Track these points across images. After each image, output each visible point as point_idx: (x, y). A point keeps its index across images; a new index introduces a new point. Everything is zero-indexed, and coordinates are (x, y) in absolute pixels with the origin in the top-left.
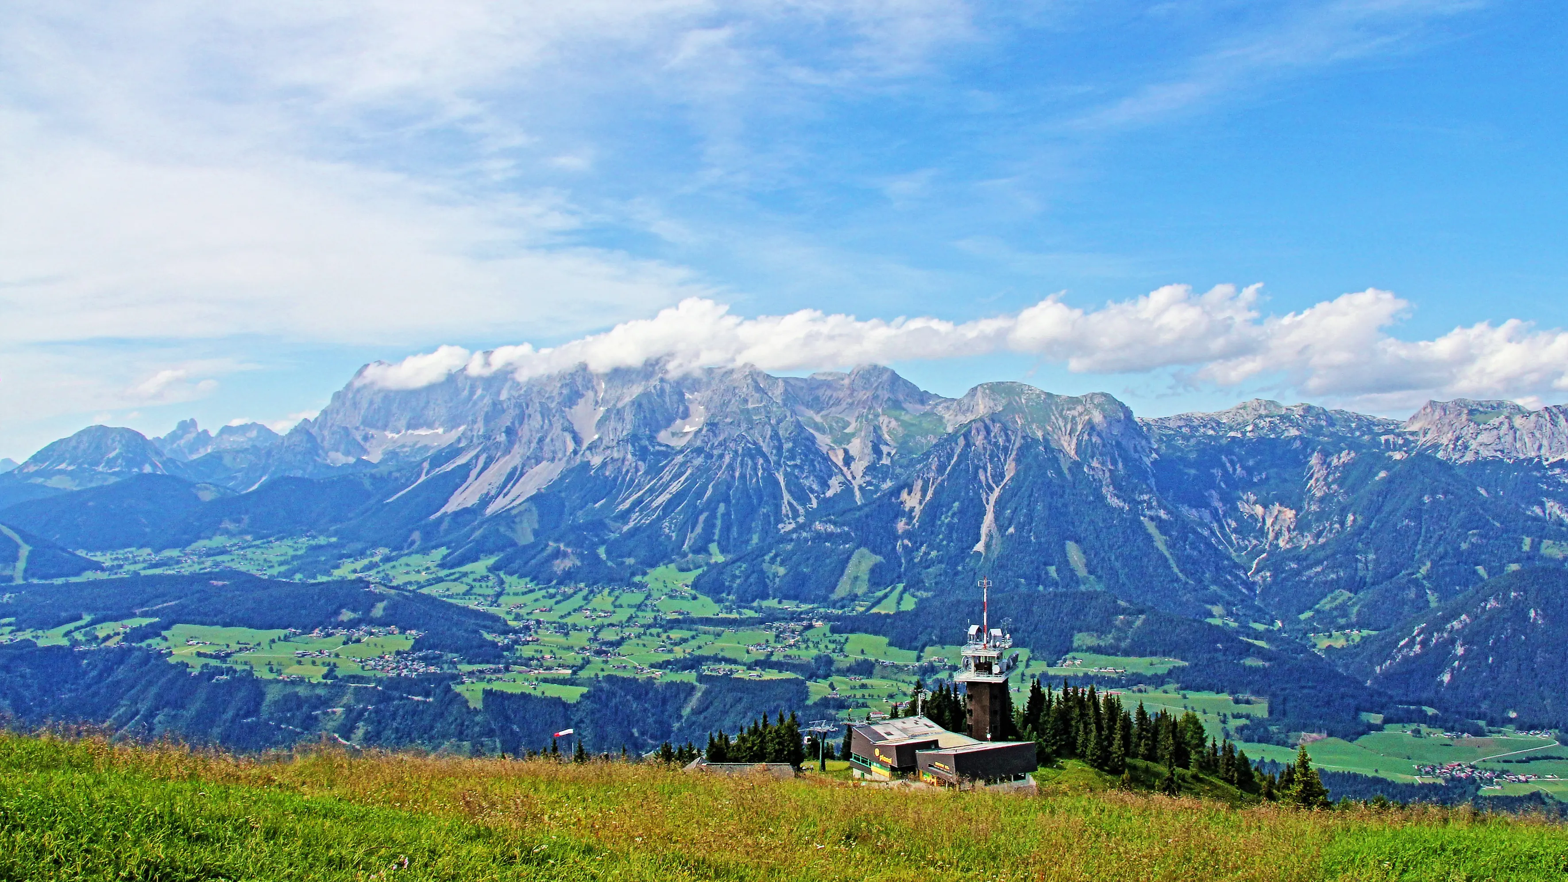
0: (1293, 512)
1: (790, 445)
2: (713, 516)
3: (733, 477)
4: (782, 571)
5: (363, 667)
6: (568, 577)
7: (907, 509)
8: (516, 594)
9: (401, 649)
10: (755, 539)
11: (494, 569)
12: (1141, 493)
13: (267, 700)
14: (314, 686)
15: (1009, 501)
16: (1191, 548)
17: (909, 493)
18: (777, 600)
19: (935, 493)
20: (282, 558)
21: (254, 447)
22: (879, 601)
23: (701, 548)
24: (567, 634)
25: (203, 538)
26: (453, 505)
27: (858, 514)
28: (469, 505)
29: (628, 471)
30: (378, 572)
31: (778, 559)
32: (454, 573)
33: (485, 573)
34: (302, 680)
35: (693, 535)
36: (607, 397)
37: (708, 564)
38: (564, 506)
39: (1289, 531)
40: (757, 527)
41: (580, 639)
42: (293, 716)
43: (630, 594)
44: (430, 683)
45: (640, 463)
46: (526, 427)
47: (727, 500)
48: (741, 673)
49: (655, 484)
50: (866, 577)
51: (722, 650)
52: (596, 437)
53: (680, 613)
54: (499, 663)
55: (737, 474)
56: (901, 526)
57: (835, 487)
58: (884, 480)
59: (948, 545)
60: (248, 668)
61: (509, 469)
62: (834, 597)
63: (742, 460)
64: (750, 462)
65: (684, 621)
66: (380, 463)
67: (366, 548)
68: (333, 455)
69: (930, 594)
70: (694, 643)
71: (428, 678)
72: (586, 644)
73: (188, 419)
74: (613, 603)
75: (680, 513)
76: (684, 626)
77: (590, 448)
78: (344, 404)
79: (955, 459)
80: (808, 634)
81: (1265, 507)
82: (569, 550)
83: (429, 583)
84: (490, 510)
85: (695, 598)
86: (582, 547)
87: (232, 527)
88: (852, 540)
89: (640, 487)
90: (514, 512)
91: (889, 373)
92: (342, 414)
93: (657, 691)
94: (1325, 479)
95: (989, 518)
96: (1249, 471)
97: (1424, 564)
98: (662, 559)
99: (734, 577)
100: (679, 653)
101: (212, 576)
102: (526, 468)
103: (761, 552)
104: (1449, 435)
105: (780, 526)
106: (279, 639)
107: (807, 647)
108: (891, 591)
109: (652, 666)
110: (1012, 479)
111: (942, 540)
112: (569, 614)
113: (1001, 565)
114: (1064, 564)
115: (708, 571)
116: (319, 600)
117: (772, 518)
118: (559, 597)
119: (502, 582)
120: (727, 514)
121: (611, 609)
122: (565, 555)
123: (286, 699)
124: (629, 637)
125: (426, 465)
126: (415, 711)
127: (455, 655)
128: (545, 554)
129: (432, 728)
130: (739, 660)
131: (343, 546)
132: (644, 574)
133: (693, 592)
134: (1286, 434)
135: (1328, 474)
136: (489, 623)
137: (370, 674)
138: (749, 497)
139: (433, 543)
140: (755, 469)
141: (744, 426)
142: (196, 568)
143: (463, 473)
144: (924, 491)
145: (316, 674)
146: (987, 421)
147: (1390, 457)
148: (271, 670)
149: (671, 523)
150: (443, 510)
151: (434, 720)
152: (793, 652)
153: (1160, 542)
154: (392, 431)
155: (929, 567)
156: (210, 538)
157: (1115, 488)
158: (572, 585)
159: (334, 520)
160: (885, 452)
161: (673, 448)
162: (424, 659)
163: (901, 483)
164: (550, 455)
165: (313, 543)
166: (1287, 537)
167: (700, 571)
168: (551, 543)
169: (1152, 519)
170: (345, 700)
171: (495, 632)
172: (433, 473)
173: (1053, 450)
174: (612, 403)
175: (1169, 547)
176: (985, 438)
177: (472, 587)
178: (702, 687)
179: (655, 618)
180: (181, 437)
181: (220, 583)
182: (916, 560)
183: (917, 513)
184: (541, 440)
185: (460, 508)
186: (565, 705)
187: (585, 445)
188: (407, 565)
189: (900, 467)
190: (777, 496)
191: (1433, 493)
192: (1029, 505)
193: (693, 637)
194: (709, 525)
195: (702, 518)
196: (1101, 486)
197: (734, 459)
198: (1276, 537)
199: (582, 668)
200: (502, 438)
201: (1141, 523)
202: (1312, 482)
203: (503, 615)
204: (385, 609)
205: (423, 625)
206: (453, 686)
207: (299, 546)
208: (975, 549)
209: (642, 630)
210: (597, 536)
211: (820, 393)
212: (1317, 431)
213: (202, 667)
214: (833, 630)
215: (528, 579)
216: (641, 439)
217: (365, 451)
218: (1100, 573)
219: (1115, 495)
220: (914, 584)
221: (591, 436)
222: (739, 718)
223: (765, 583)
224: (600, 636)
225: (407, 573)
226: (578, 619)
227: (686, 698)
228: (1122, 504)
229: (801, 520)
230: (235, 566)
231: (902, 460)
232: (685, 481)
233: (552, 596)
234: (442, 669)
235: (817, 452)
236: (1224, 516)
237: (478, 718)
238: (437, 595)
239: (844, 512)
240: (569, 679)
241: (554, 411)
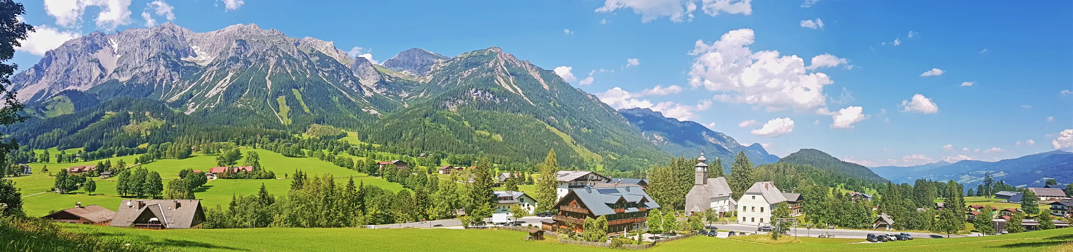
2: (293, 98)
35: (282, 114)
47: (296, 87)
52: (121, 65)
77: (116, 72)
89: (179, 89)
102: (54, 90)
140: (303, 69)
141: (269, 44)
161: (200, 66)
184: (68, 70)
187: (111, 71)
194: (295, 105)
195: (281, 100)
216: (170, 57)
241: (79, 53)
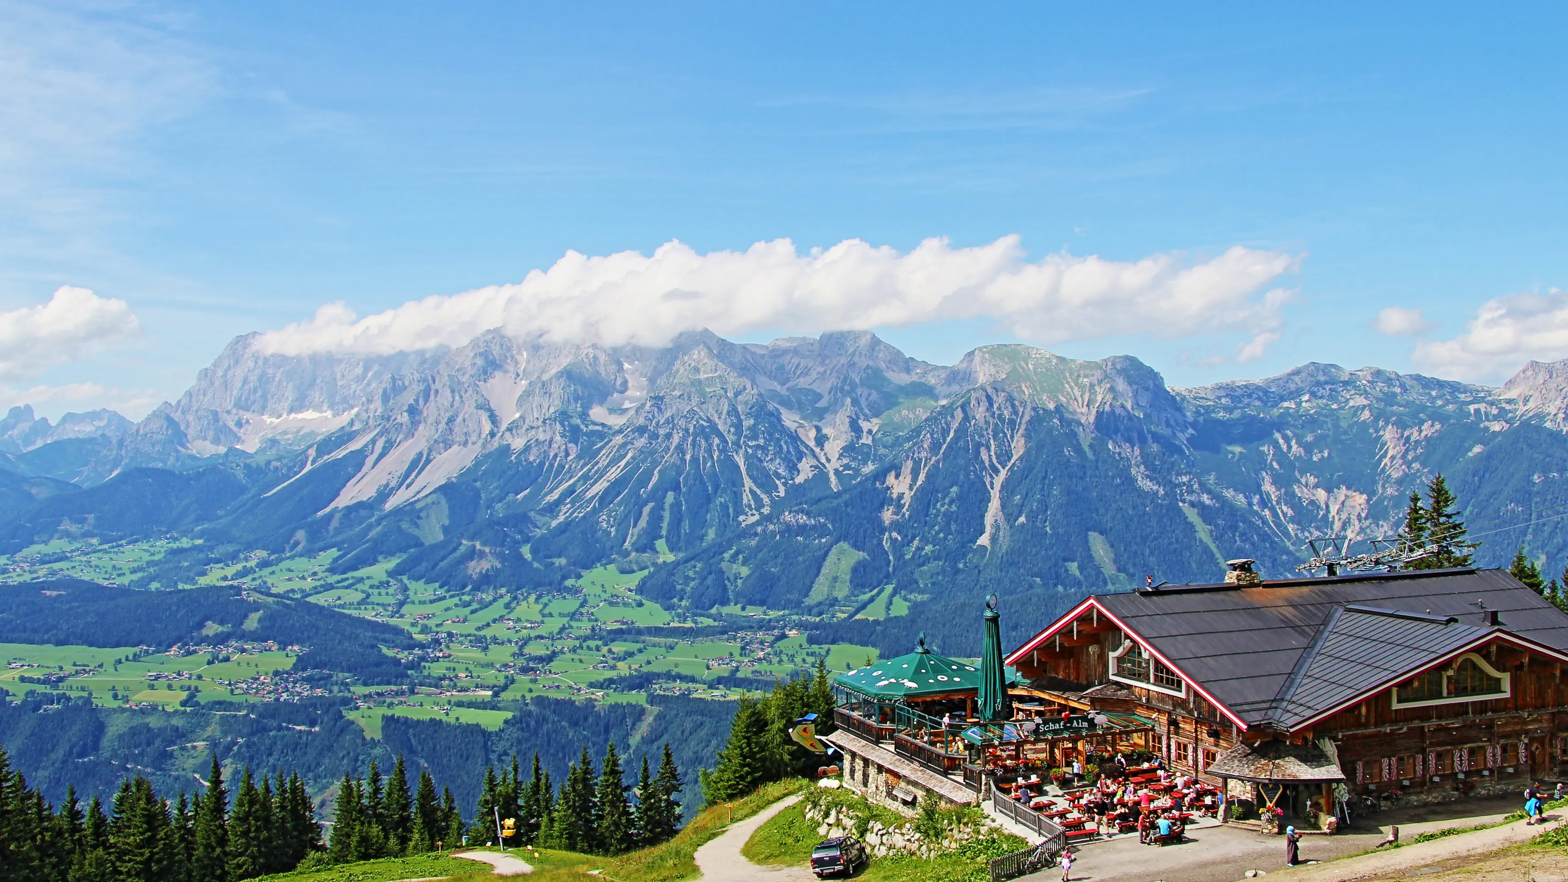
0: (1365, 496)
1: (752, 421)
2: (660, 507)
3: (683, 460)
4: (745, 571)
5: (232, 691)
6: (486, 580)
7: (895, 496)
8: (422, 603)
9: (280, 669)
10: (711, 534)
11: (393, 574)
12: (1179, 474)
13: (110, 734)
14: (169, 715)
15: (1020, 483)
16: (1242, 541)
17: (897, 476)
18: (739, 606)
19: (928, 477)
20: (135, 565)
21: (103, 435)
22: (864, 607)
23: (647, 545)
24: (485, 649)
25: (37, 543)
26: (345, 499)
27: (835, 502)
28: (365, 499)
29: (556, 456)
30: (254, 579)
31: (741, 557)
32: (347, 579)
33: (384, 578)
34: (154, 708)
35: (636, 531)
36: (530, 368)
37: (655, 564)
38: (479, 497)
39: (1360, 521)
40: (712, 520)
41: (501, 654)
42: (142, 754)
43: (562, 601)
44: (316, 709)
45: (570, 445)
46: (432, 404)
47: (676, 488)
48: (701, 693)
49: (590, 470)
50: (848, 577)
51: (676, 666)
52: (517, 415)
53: (624, 623)
54: (402, 684)
55: (688, 457)
56: (888, 515)
57: (805, 471)
58: (865, 463)
59: (945, 538)
60: (85, 694)
61: (412, 455)
62: (808, 601)
63: (694, 441)
64: (703, 442)
65: (629, 631)
66: (256, 453)
67: (239, 551)
68: (199, 443)
69: (926, 597)
70: (641, 658)
71: (313, 703)
72: (509, 660)
73: (21, 404)
74: (541, 611)
75: (620, 504)
76: (629, 637)
77: (509, 429)
78: (212, 384)
79: (952, 434)
80: (781, 644)
81: (1329, 491)
82: (487, 550)
83: (316, 591)
84: (391, 504)
85: (640, 605)
86: (502, 545)
87: (74, 528)
88: (830, 533)
89: (571, 473)
90: (418, 506)
91: (868, 337)
92: (210, 395)
93: (598, 715)
94: (1403, 457)
95: (994, 504)
96: (1308, 448)
97: (1538, 558)
98: (599, 560)
99: (688, 579)
100: (624, 669)
101: (44, 586)
102: (434, 453)
103: (719, 549)
104: (1558, 403)
105: (741, 518)
106: (127, 659)
107: (780, 662)
108: (879, 594)
109: (591, 685)
110: (1021, 458)
111: (937, 533)
112: (488, 625)
113: (1010, 561)
114: (1088, 560)
115: (654, 573)
116: (178, 611)
117: (731, 510)
118: (475, 606)
119: (406, 589)
120: (677, 505)
121: (539, 618)
122: (482, 555)
123: (134, 732)
124: (562, 652)
125: (312, 453)
126: (297, 745)
127: (347, 675)
128: (457, 554)
129: (318, 765)
130: (698, 677)
131: (211, 549)
132: (579, 576)
133: (638, 597)
134: (1351, 403)
135: (1407, 450)
136: (388, 636)
137: (241, 699)
138: (702, 482)
139: (321, 544)
140: (710, 452)
141: (695, 400)
142: (27, 577)
143: (357, 460)
144: (915, 473)
145: (173, 700)
146: (990, 391)
147: (1487, 429)
148: (115, 697)
149: (609, 516)
150: (332, 505)
151: (321, 754)
152: (764, 667)
153: (1203, 532)
154: (271, 416)
155: (923, 565)
156: (46, 543)
157: (1146, 467)
158: (491, 592)
159: (199, 520)
160: (865, 430)
161: (610, 428)
162: (309, 680)
163: (887, 465)
164: (463, 438)
165: (175, 545)
166: (1357, 527)
167: (646, 572)
168: (464, 542)
169: (1192, 505)
170: (209, 731)
171: (396, 646)
172: (320, 462)
173: (1069, 423)
174: (536, 375)
175: (1216, 539)
176: (988, 410)
177: (368, 596)
178: (654, 710)
179: (593, 629)
180: (14, 427)
181: (55, 593)
182: (908, 557)
183: (907, 500)
184: (451, 420)
185: (354, 501)
186: (485, 734)
187: (504, 427)
188: (290, 570)
189: (885, 447)
190: (736, 483)
191: (1545, 471)
192: (1042, 489)
193: (640, 651)
194: (656, 519)
195: (646, 510)
196: (1130, 466)
197: (684, 439)
198: (1344, 528)
199: (505, 688)
200: (405, 418)
201: (1179, 510)
202: (1386, 460)
203: (407, 627)
204: (260, 621)
205: (309, 638)
206: (344, 713)
207: (157, 549)
208: (979, 542)
209: (577, 643)
210: (520, 532)
211: (786, 359)
212: (1390, 399)
213: (27, 694)
214: (811, 641)
215: (437, 585)
216: (571, 417)
217: (239, 440)
218: (1131, 570)
219: (1147, 476)
220: (906, 585)
221: (510, 414)
222: (700, 747)
223: (725, 587)
224: (526, 650)
225: (290, 579)
226: (499, 631)
227: (634, 724)
228: (1155, 488)
229: (766, 511)
230: (77, 574)
231: (885, 439)
232: (625, 466)
233: (467, 604)
234: (331, 692)
235: (784, 430)
236: (1278, 502)
237: (377, 751)
238: (326, 604)
239: (819, 500)
240: (489, 702)
241: (466, 385)
